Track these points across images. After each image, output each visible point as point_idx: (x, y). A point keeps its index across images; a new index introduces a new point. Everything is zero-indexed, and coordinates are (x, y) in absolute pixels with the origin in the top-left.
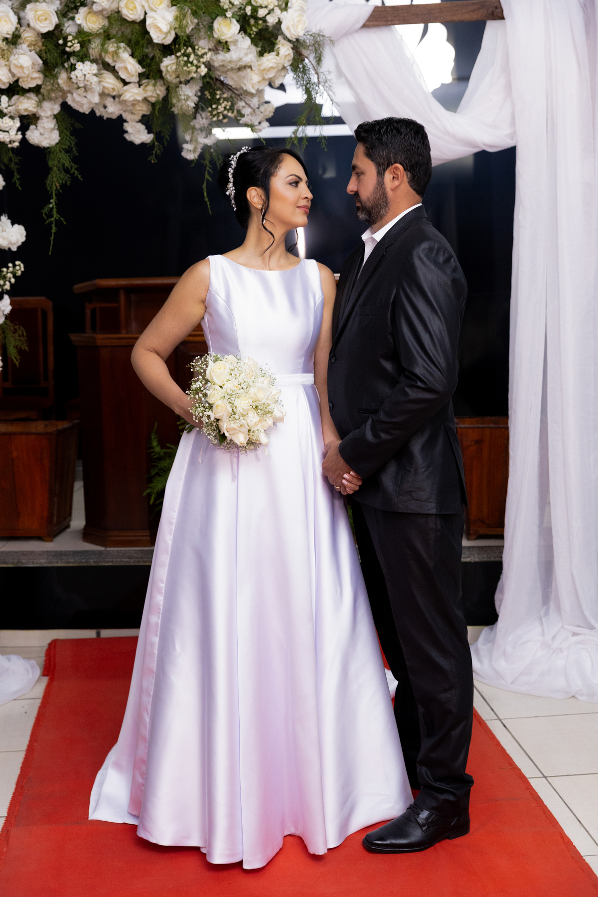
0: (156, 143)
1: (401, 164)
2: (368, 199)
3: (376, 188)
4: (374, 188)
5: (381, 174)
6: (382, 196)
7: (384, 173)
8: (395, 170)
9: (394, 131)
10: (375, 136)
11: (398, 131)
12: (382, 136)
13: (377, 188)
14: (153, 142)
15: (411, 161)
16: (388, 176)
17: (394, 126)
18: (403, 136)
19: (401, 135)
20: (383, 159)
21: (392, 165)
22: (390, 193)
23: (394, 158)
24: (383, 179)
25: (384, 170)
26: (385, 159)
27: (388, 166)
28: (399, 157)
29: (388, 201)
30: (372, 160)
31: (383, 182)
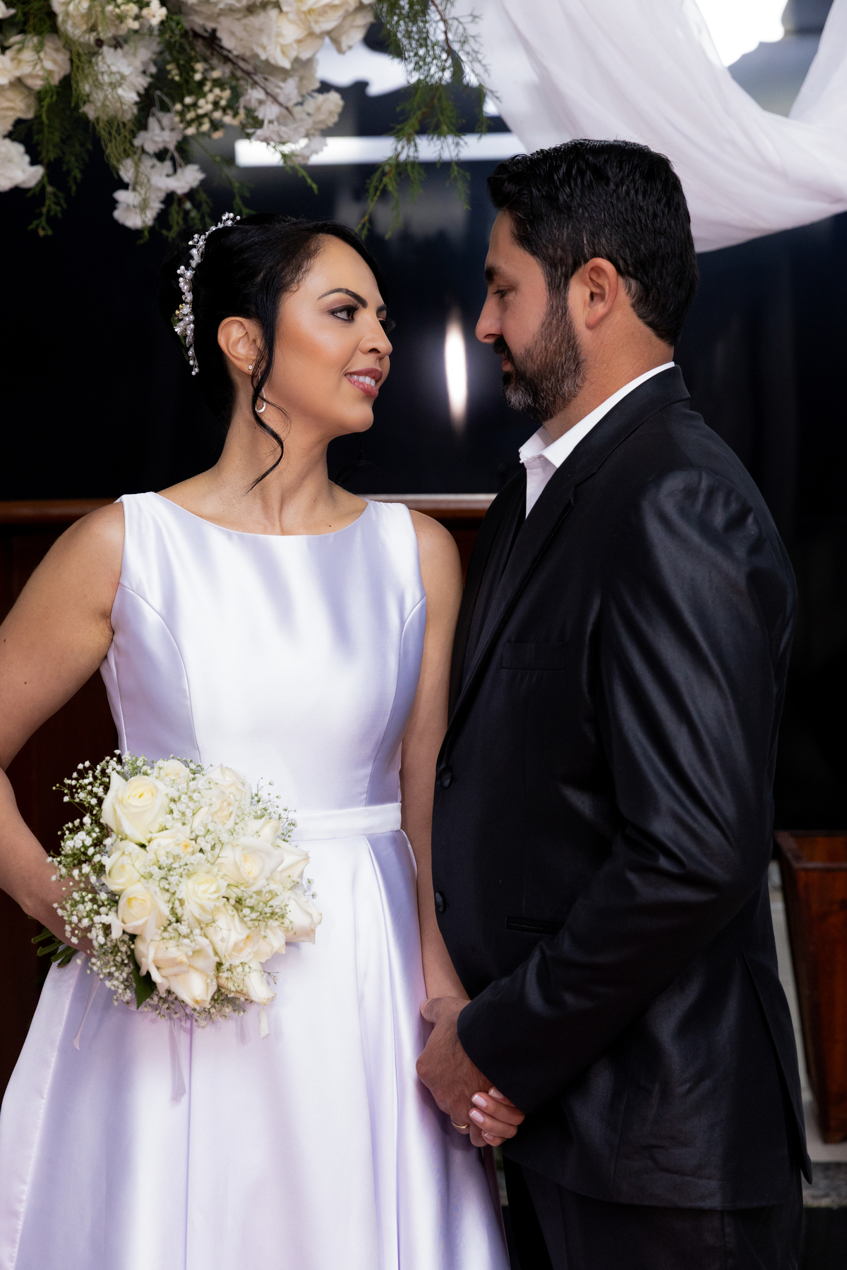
0: (49, 189)
1: (610, 259)
2: (529, 352)
3: (546, 325)
4: (543, 324)
5: (558, 287)
6: (565, 344)
7: (566, 284)
8: (594, 277)
9: (589, 175)
10: (538, 190)
11: (601, 176)
12: (557, 189)
13: (551, 324)
14: (41, 186)
15: (638, 250)
16: (577, 293)
17: (587, 161)
18: (612, 186)
19: (607, 184)
20: (564, 250)
21: (586, 261)
22: (584, 336)
23: (592, 243)
24: (565, 299)
25: (567, 277)
26: (569, 248)
27: (576, 266)
28: (604, 241)
29: (582, 357)
30: (534, 253)
31: (565, 309)
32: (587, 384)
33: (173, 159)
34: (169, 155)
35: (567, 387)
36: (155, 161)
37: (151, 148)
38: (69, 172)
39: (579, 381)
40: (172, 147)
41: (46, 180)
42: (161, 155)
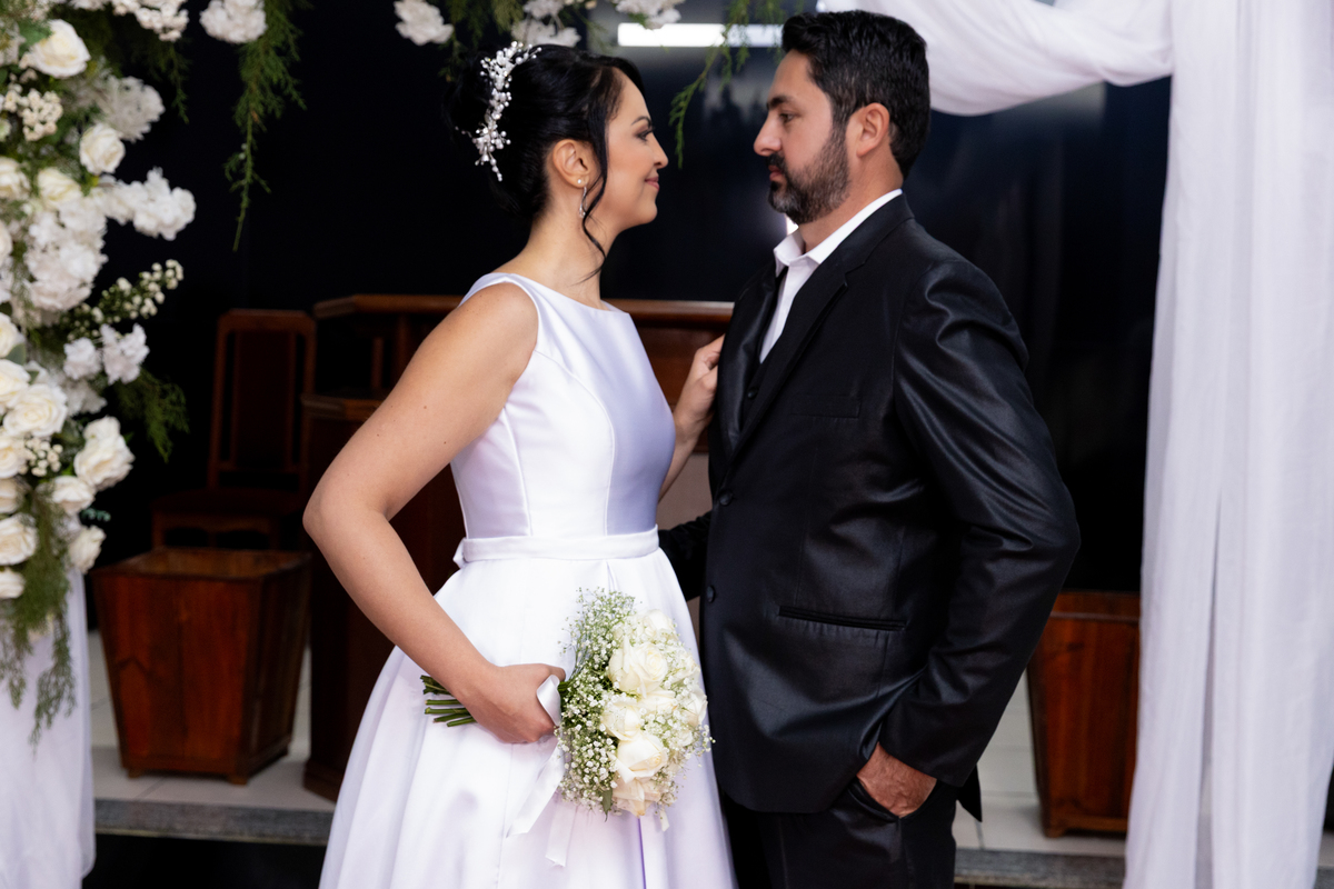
0: (457, 44)
1: (883, 103)
2: (807, 169)
3: (826, 149)
4: (824, 148)
5: (840, 120)
6: (838, 167)
7: (847, 119)
8: (869, 118)
9: (876, 39)
10: (835, 42)
11: (884, 40)
12: (851, 44)
13: (830, 148)
14: (450, 42)
16: (854, 127)
17: (874, 28)
18: (892, 50)
19: (889, 47)
20: (850, 91)
21: (866, 104)
22: (854, 161)
23: (873, 92)
24: (844, 131)
25: (849, 114)
26: (854, 92)
27: (857, 106)
28: (881, 91)
29: (849, 178)
30: (826, 89)
31: (843, 138)
32: (849, 200)
33: (555, 24)
34: (551, 21)
35: (832, 199)
36: (541, 25)
37: (538, 13)
38: (472, 31)
39: (843, 196)
40: (554, 13)
41: (454, 38)
42: (546, 20)
